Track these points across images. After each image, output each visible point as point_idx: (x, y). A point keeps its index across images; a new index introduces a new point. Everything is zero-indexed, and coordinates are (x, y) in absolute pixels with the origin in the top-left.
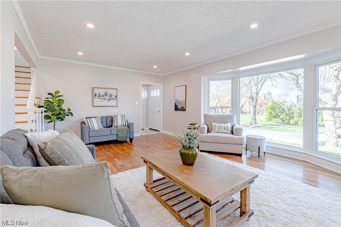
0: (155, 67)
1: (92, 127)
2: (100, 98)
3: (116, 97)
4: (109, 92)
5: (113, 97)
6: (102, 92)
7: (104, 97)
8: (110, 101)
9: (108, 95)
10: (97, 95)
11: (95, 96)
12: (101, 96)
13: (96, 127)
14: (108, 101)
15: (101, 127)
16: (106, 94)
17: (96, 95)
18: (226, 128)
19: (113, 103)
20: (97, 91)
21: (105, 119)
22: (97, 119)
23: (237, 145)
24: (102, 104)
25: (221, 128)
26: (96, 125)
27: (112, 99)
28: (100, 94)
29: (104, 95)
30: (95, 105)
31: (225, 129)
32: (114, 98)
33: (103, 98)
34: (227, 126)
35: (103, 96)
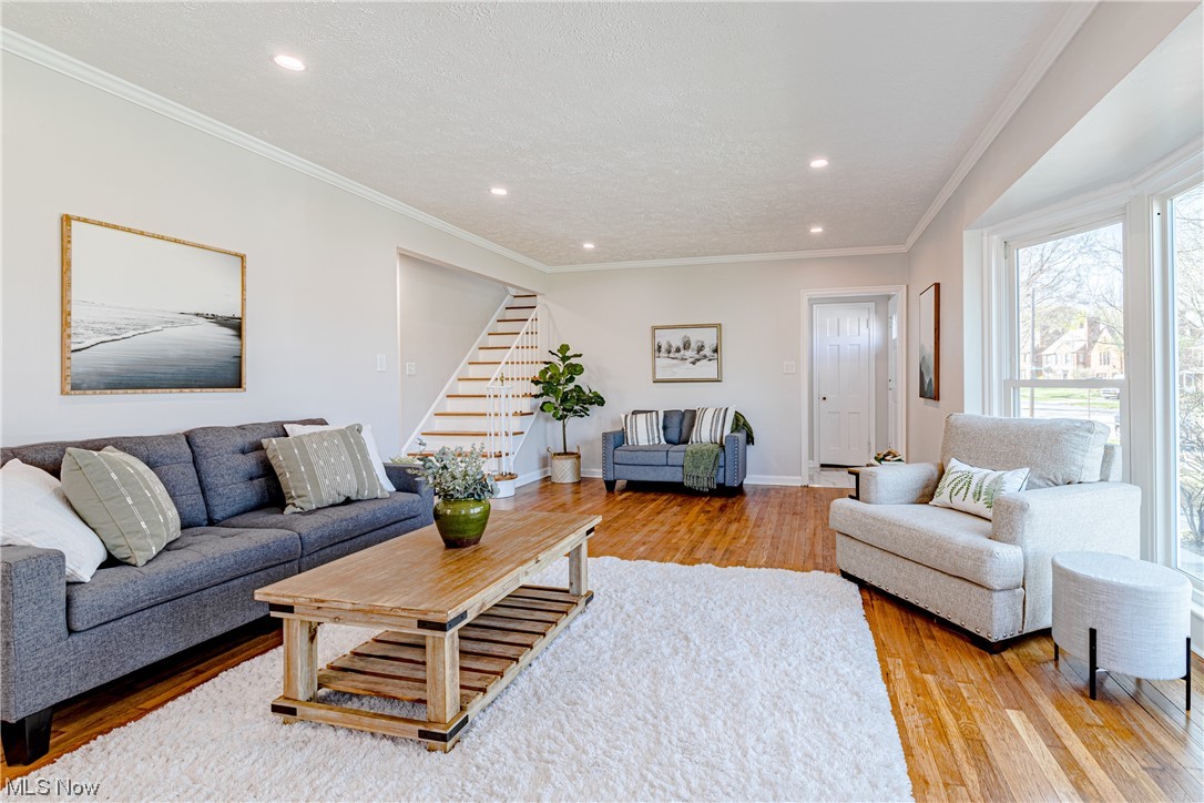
0: (817, 230)
1: (632, 438)
2: (671, 355)
3: (716, 351)
4: (696, 336)
5: (707, 351)
6: (676, 339)
7: (682, 352)
8: (698, 363)
9: (693, 345)
10: (663, 349)
11: (657, 354)
12: (673, 349)
13: (643, 441)
14: (694, 363)
15: (656, 439)
16: (687, 346)
17: (660, 347)
18: (986, 493)
19: (707, 369)
20: (664, 338)
21: (675, 420)
22: (651, 417)
23: (966, 584)
24: (675, 373)
25: (964, 491)
26: (644, 434)
27: (705, 357)
28: (670, 346)
29: (681, 347)
30: (658, 377)
31: (977, 496)
32: (708, 355)
33: (677, 355)
34: (998, 481)
35: (678, 350)
